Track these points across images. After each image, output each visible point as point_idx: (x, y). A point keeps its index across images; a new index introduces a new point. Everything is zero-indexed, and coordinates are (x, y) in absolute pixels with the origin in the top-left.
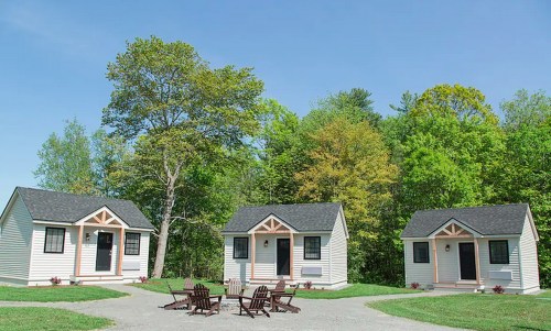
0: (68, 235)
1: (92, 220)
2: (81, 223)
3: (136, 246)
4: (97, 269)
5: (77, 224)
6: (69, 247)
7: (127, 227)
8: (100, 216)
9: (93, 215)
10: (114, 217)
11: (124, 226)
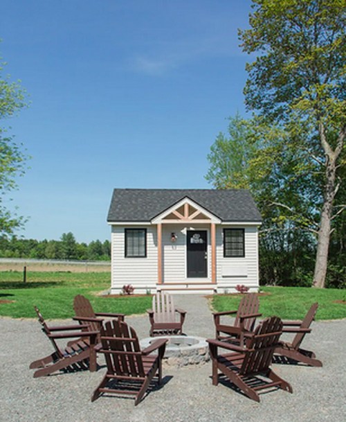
0: (150, 236)
1: (172, 216)
2: (158, 221)
3: (240, 245)
4: (189, 275)
5: (154, 222)
6: (152, 249)
7: (219, 222)
8: (181, 210)
9: (173, 210)
10: (200, 210)
11: (214, 221)
